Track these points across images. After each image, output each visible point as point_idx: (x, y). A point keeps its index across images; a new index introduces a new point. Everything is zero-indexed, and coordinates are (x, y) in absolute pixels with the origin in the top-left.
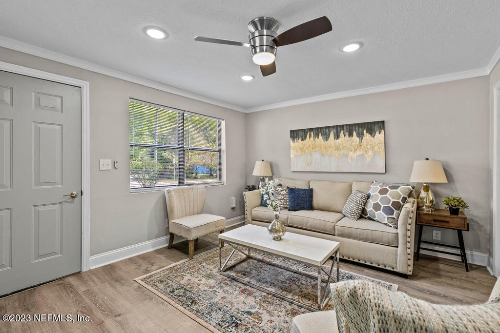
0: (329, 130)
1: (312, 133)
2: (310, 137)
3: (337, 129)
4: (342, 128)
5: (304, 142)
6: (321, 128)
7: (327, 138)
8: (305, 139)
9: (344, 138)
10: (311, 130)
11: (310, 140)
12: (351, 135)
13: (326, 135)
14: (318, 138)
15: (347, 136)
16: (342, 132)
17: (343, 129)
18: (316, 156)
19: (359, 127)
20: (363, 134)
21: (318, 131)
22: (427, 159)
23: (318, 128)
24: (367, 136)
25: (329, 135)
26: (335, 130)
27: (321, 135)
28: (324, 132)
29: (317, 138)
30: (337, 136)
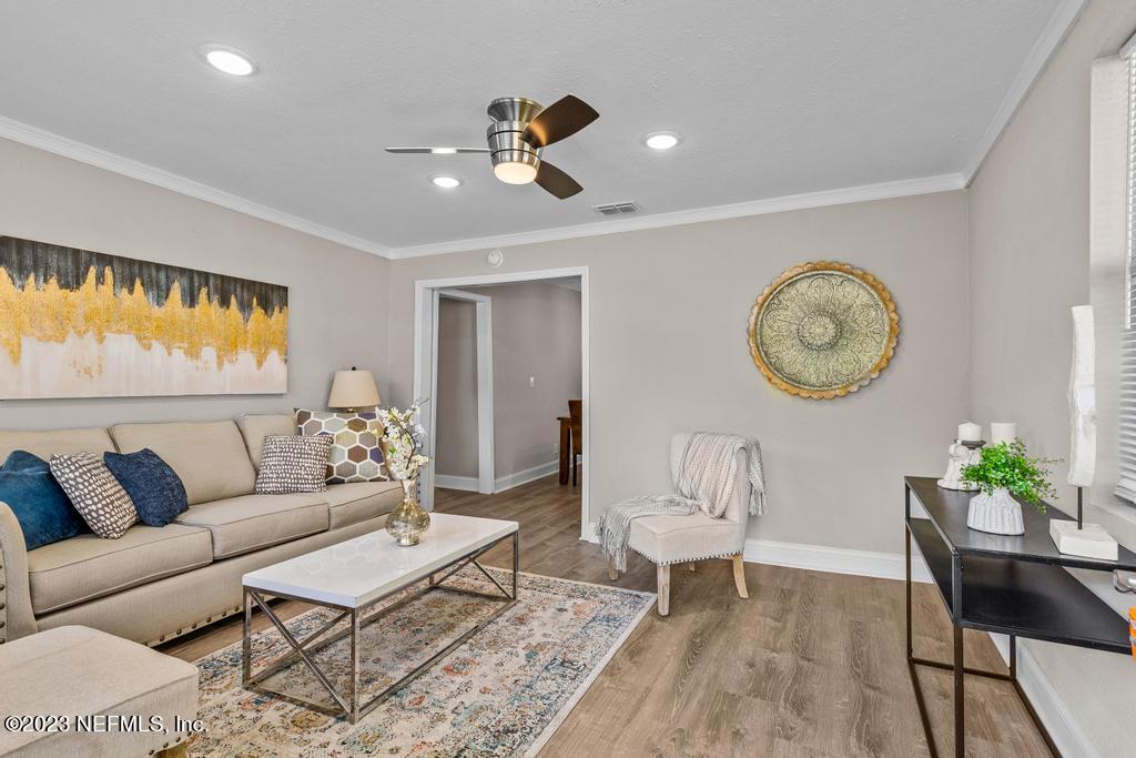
0: (167, 277)
1: (108, 271)
2: (100, 279)
3: (191, 279)
4: (203, 281)
5: (73, 296)
6: (141, 263)
7: (162, 295)
8: (78, 285)
9: (207, 308)
10: (104, 260)
11: (95, 293)
12: (225, 302)
13: (159, 288)
14: (131, 291)
15: (215, 302)
16: (204, 291)
17: (207, 285)
18: (122, 346)
19: (242, 288)
20: (250, 306)
21: (131, 271)
22: (354, 369)
23: (131, 262)
24: (258, 312)
25: (168, 290)
26: (185, 281)
27: (143, 284)
28: (150, 276)
29: (125, 291)
30: (191, 299)
